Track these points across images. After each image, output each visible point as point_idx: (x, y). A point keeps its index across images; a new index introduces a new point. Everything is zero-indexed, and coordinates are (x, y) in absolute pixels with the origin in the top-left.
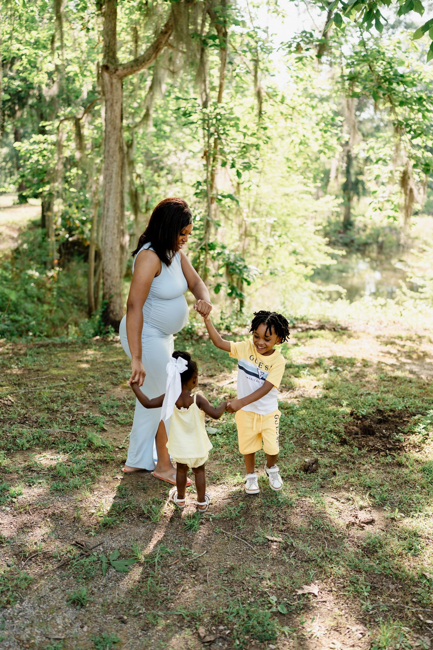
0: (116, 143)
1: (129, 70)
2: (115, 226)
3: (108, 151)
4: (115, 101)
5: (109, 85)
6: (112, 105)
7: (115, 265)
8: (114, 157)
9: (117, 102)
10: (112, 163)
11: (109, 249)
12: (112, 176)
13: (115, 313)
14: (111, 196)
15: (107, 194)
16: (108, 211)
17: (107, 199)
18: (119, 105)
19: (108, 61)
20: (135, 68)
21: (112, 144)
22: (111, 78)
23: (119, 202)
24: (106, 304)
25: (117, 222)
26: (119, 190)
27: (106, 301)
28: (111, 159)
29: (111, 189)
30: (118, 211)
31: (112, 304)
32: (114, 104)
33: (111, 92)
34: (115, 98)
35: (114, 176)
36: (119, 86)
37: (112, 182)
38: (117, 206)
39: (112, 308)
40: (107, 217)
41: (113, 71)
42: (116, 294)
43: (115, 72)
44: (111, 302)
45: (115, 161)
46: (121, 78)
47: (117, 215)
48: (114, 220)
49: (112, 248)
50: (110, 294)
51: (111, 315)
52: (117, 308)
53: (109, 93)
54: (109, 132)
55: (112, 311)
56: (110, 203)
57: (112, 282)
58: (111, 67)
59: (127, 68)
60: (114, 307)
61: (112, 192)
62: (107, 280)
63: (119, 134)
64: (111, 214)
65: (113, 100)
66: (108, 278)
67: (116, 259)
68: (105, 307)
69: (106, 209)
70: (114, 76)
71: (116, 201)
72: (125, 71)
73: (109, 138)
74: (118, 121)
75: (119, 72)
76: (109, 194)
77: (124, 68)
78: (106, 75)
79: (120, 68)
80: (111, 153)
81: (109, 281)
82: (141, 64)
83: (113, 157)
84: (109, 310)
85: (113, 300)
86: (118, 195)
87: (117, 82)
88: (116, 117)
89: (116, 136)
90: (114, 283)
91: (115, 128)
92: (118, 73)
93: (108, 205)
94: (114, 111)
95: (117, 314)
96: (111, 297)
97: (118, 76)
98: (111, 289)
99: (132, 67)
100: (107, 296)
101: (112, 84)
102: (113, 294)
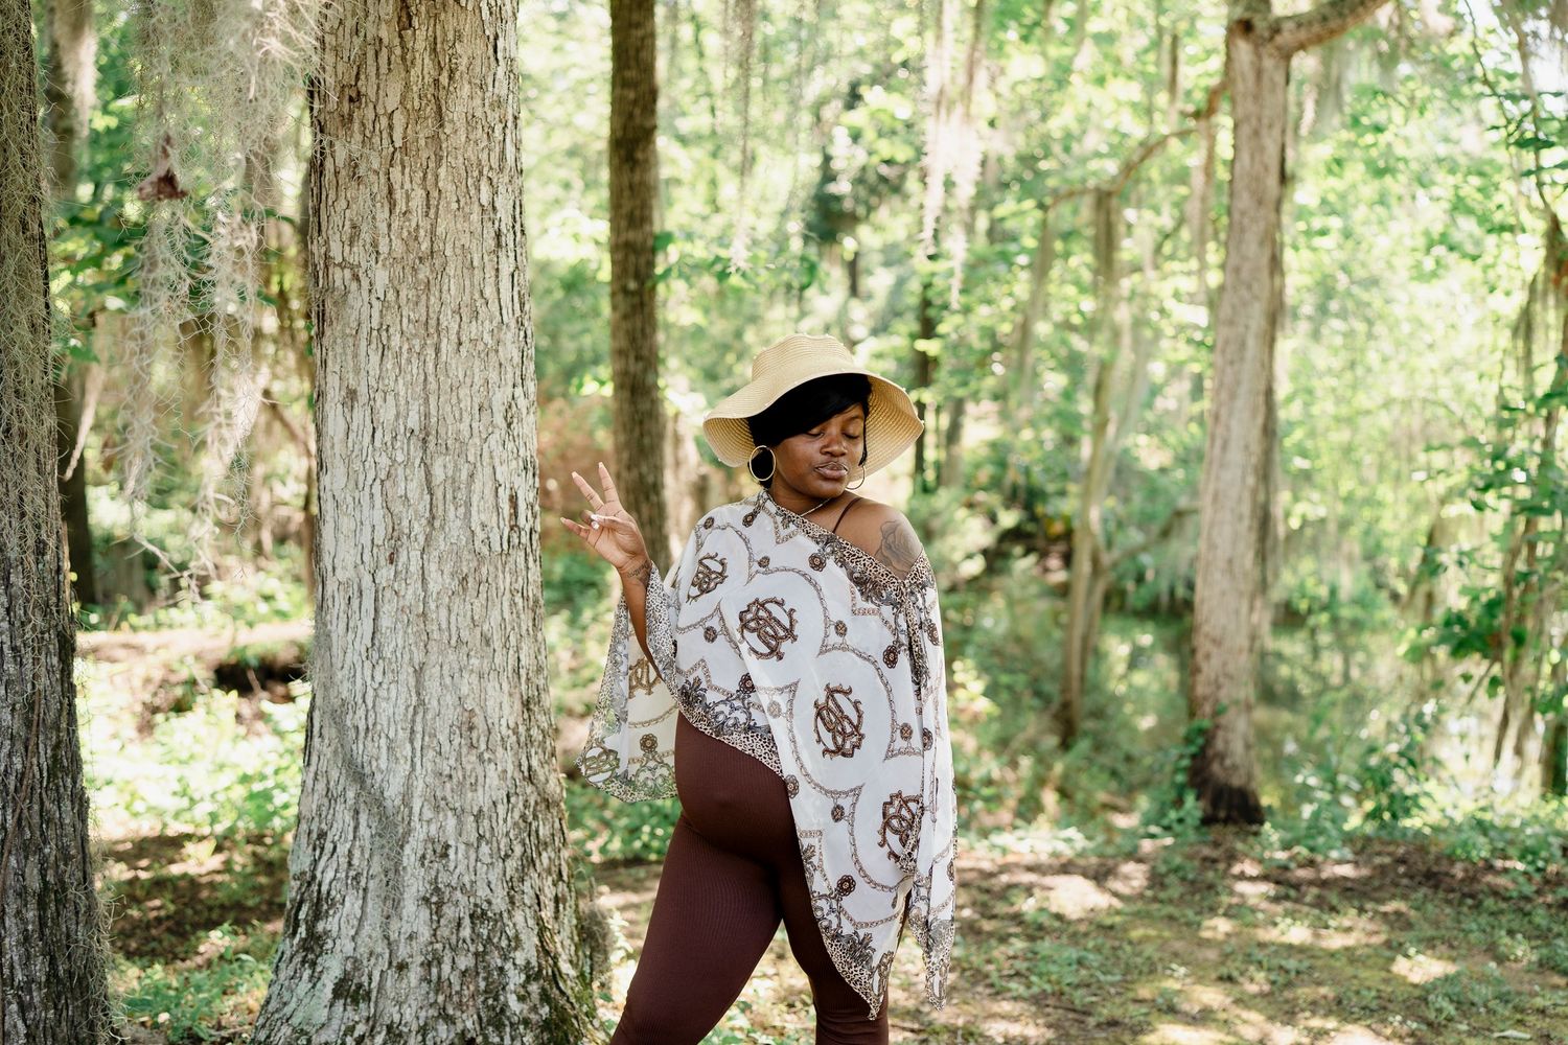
0: (1261, 243)
1: (1316, 28)
2: (1247, 496)
3: (1237, 270)
4: (1265, 121)
5: (1251, 77)
6: (1256, 133)
7: (1237, 612)
8: (1255, 286)
9: (1270, 126)
10: (1245, 304)
11: (1221, 564)
12: (1243, 345)
13: (1228, 762)
14: (1240, 403)
15: (1224, 396)
16: (1225, 447)
17: (1224, 412)
18: (1276, 131)
19: (1248, 8)
20: (1333, 24)
21: (1252, 247)
22: (1259, 56)
23: (1260, 420)
24: (1202, 732)
25: (1251, 480)
26: (1262, 387)
27: (1206, 723)
28: (1244, 292)
29: (1238, 383)
30: (1256, 448)
31: (1220, 734)
32: (1264, 132)
33: (1257, 98)
34: (1267, 112)
35: (1251, 342)
36: (1280, 78)
37: (1242, 359)
38: (1255, 433)
39: (1219, 744)
40: (1222, 466)
41: (1266, 34)
42: (1236, 702)
43: (1271, 38)
44: (1217, 727)
45: (1256, 298)
46: (1286, 56)
47: (1254, 460)
48: (1243, 478)
49: (1230, 561)
50: (1217, 701)
51: (1216, 767)
52: (1237, 747)
53: (1250, 99)
54: (1243, 214)
55: (1222, 757)
56: (1234, 424)
57: (1225, 664)
58: (1260, 25)
59: (1310, 23)
60: (1227, 742)
61: (1243, 390)
62: (1208, 656)
63: (1272, 216)
64: (1235, 455)
65: (1259, 120)
66: (1214, 651)
67: (1241, 594)
68: (1200, 741)
69: (1218, 443)
70: (1269, 49)
71: (1254, 416)
72: (1303, 35)
73: (1243, 230)
74: (1272, 180)
75: (1286, 37)
76: (1233, 396)
77: (1299, 25)
78: (1244, 48)
79: (1288, 26)
80: (1245, 274)
81: (1215, 662)
82: (1353, 10)
83: (1249, 287)
84: (1210, 752)
85: (1223, 720)
86: (1261, 399)
87: (1276, 67)
88: (1266, 169)
89: (1262, 225)
90: (1231, 668)
91: (1260, 202)
92: (1279, 39)
93: (1228, 428)
94: (1262, 149)
95: (1235, 767)
96: (1217, 713)
97: (1279, 48)
98: (1219, 687)
99: (1325, 19)
100: (1208, 709)
101: (1259, 73)
102: (1225, 701)
